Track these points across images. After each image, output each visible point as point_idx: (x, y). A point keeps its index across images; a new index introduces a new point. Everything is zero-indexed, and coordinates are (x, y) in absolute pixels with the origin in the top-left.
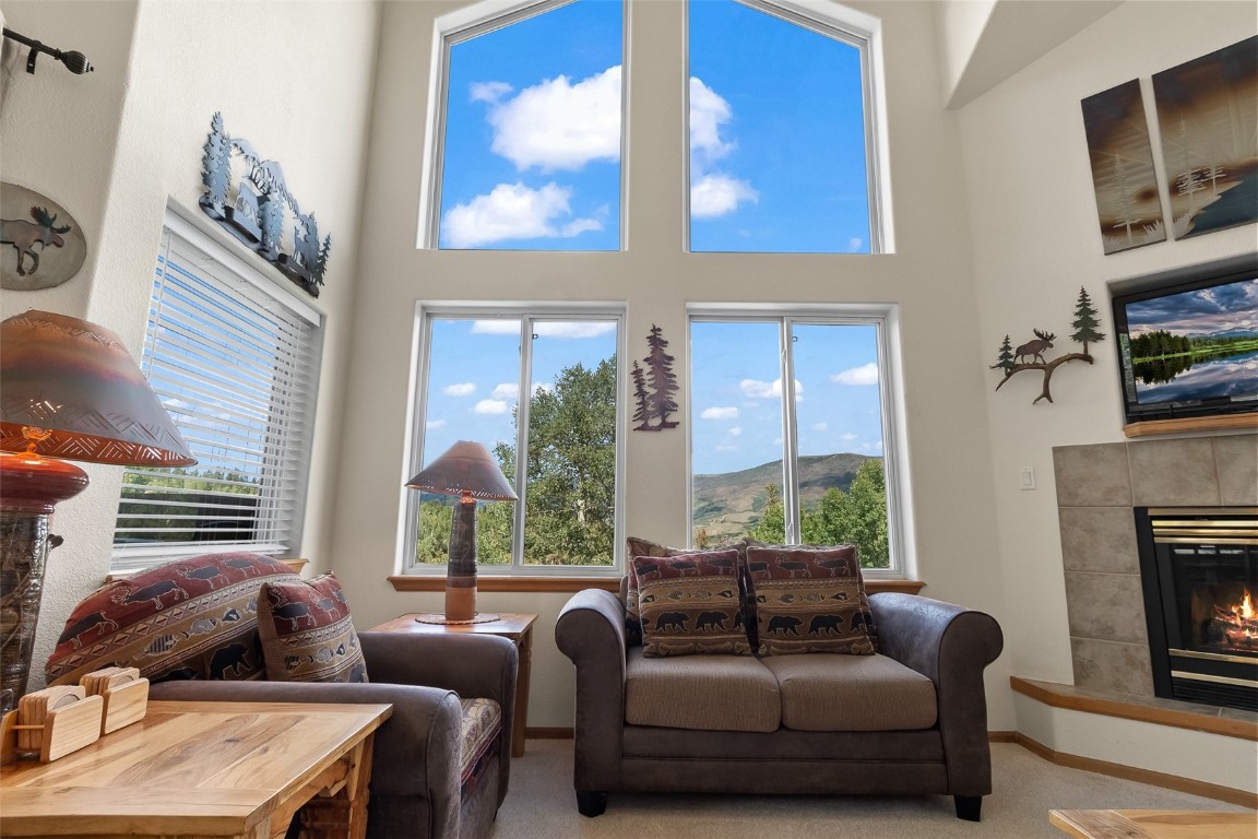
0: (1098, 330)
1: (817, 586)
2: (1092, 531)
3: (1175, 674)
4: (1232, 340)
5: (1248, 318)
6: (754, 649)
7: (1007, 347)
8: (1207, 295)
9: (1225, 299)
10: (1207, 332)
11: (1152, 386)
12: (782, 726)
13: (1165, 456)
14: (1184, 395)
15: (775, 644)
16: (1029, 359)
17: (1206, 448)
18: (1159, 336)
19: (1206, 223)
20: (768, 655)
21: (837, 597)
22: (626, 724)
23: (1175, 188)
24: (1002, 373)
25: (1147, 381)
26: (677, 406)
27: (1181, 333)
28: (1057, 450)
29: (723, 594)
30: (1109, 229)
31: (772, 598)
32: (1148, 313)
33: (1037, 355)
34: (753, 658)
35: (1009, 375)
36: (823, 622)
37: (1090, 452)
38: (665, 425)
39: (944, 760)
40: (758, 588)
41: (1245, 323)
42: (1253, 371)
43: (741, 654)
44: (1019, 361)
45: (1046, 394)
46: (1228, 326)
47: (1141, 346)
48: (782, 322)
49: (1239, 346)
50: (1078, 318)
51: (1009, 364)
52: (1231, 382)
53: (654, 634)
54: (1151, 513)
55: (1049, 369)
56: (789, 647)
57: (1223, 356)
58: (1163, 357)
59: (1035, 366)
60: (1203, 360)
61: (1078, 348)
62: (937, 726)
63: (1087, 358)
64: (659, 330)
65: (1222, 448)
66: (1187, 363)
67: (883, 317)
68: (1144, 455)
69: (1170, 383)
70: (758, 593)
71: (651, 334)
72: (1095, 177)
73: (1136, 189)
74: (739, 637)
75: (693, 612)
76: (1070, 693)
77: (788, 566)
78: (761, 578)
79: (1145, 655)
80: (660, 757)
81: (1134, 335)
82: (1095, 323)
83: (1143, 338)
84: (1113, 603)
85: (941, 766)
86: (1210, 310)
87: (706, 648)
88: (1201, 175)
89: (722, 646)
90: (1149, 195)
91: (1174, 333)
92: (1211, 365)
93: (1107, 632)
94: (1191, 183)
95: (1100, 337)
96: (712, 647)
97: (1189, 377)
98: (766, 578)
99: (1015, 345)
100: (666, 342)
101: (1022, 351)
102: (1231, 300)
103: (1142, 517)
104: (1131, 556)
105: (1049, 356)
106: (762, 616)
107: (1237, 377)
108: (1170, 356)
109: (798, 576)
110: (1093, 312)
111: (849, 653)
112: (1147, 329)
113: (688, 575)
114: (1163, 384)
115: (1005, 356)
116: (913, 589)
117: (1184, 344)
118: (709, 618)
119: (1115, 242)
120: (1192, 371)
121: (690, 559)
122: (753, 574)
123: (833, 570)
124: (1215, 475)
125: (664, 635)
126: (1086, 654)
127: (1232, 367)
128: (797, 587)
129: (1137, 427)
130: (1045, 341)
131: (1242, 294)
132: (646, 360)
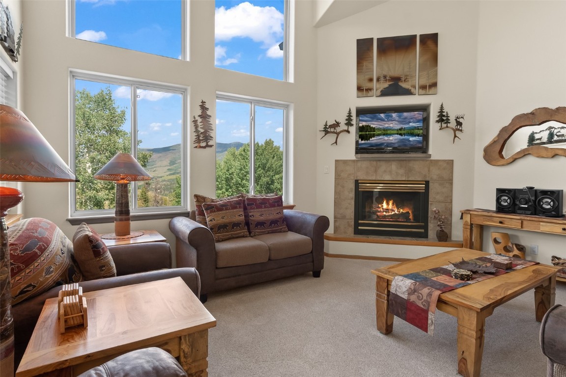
0: (352, 123)
1: (271, 210)
2: (343, 187)
3: (359, 228)
4: (387, 130)
5: (392, 124)
6: (250, 234)
7: (326, 125)
8: (382, 115)
9: (387, 117)
10: (381, 127)
11: (363, 142)
12: (269, 260)
13: (365, 164)
14: (372, 145)
15: (258, 232)
16: (332, 130)
17: (375, 163)
18: (367, 126)
19: (384, 93)
20: (255, 236)
21: (278, 213)
22: (217, 268)
23: (378, 80)
24: (323, 133)
25: (362, 140)
26: (213, 138)
27: (374, 126)
28: (336, 161)
29: (239, 216)
30: (359, 89)
31: (257, 215)
32: (366, 119)
33: (335, 129)
34: (250, 238)
35: (326, 134)
36: (274, 222)
37: (345, 162)
38: (207, 146)
39: (313, 262)
40: (250, 212)
41: (391, 125)
42: (392, 140)
43: (246, 237)
44: (329, 130)
45: (336, 142)
46: (386, 125)
47: (361, 129)
48: (251, 104)
49: (389, 132)
50: (347, 118)
51: (327, 130)
52: (385, 143)
53: (217, 233)
54: (359, 182)
55: (338, 134)
56: (262, 232)
57: (384, 135)
58: (367, 133)
59: (334, 132)
60: (379, 135)
61: (346, 128)
62: (312, 252)
63: (348, 132)
64: (205, 102)
65: (379, 163)
66: (374, 136)
67: (286, 107)
68: (359, 164)
69: (368, 142)
70: (250, 214)
71: (201, 104)
72: (358, 69)
73: (368, 77)
74: (245, 231)
75: (230, 223)
76: (332, 236)
77: (261, 203)
78: (251, 208)
79: (353, 223)
80: (229, 277)
81: (361, 125)
82: (352, 120)
83: (363, 126)
84: (346, 209)
85: (312, 264)
86: (382, 120)
87: (234, 236)
88: (385, 77)
89: (240, 235)
90: (371, 80)
91: (372, 126)
92: (380, 137)
93: (344, 217)
94: (382, 79)
95: (352, 125)
96: (237, 236)
97: (374, 140)
98: (254, 209)
99: (329, 124)
100: (208, 109)
101: (331, 126)
102: (388, 118)
103: (357, 182)
104: (352, 195)
105: (338, 129)
106: (252, 222)
107: (387, 141)
108: (370, 133)
109: (265, 207)
110: (352, 116)
111: (281, 232)
112: (364, 124)
113: (227, 209)
114: (366, 142)
115: (325, 128)
116: (291, 207)
117: (374, 129)
118: (236, 225)
119: (360, 94)
120: (375, 138)
121: (226, 203)
122: (248, 207)
123: (276, 204)
124: (376, 171)
125: (220, 233)
126: (337, 224)
127: (386, 138)
128: (265, 211)
129: (359, 155)
130: (337, 124)
131: (392, 116)
132: (199, 116)
